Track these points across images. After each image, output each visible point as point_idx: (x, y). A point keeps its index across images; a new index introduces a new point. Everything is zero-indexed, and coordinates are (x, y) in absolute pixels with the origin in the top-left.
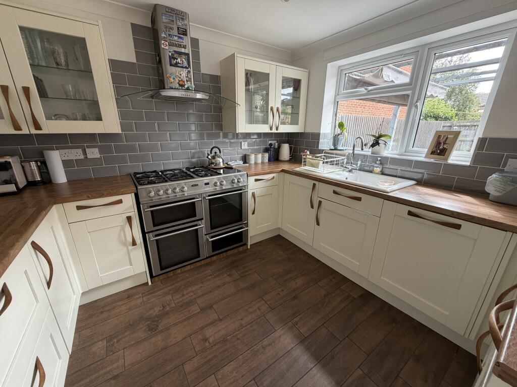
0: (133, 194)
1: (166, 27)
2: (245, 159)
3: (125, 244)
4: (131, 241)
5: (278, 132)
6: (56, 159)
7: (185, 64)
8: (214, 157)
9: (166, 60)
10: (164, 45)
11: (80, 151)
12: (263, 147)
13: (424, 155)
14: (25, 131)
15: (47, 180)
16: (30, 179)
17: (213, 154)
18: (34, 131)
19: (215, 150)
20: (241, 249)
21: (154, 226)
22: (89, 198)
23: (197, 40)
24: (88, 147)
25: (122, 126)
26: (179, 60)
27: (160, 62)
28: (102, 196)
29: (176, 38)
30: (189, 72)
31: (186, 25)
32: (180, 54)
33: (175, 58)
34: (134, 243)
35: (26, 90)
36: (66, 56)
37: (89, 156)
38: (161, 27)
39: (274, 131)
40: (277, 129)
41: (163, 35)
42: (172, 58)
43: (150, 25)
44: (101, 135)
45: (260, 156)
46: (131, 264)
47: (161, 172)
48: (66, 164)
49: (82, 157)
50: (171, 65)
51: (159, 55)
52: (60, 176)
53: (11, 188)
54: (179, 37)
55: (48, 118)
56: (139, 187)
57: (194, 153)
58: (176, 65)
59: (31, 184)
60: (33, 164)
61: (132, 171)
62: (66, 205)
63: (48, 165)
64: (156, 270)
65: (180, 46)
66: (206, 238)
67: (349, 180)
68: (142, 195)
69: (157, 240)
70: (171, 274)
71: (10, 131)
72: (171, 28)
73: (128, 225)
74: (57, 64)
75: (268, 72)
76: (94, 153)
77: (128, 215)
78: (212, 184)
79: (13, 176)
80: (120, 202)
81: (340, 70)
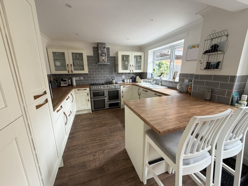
0: (89, 88)
1: (100, 47)
2: (123, 81)
3: (86, 100)
4: (88, 99)
5: (133, 72)
6: (74, 79)
7: (105, 55)
8: (112, 80)
9: (100, 55)
10: (99, 51)
11: (79, 78)
12: (130, 77)
13: (172, 79)
14: (70, 73)
15: (72, 84)
16: (69, 84)
17: (112, 79)
18: (71, 73)
19: (113, 78)
20: (119, 108)
21: (94, 96)
22: (80, 88)
23: (109, 48)
24: (81, 77)
25: (89, 72)
26: (103, 55)
27: (98, 55)
28: (83, 88)
29: (102, 49)
30: (105, 57)
31: (105, 46)
32: (103, 53)
33: (102, 54)
34: (88, 101)
35: (71, 65)
36: (79, 57)
37: (81, 79)
38: (99, 47)
39: (132, 72)
40: (133, 71)
41: (99, 49)
42: (101, 54)
43: (97, 46)
44: (84, 74)
45: (128, 80)
46: (87, 106)
47: (97, 84)
48: (76, 81)
49: (79, 79)
50: (101, 56)
51: (98, 54)
52: (75, 84)
53: (66, 85)
54: (103, 49)
55: (74, 70)
56: (91, 86)
57: (107, 79)
58: (102, 56)
59: (69, 85)
60: (70, 80)
61: (90, 83)
62: (76, 89)
63: (72, 81)
64: (93, 110)
65: (103, 51)
66: (107, 102)
67: (150, 87)
68: (91, 88)
69: (94, 100)
70: (97, 111)
71: (67, 73)
72: (101, 47)
73: (87, 96)
74: (77, 59)
75: (129, 55)
76: (82, 78)
77: (88, 93)
78: (109, 87)
79: (66, 82)
80: (86, 89)
81: (154, 52)
